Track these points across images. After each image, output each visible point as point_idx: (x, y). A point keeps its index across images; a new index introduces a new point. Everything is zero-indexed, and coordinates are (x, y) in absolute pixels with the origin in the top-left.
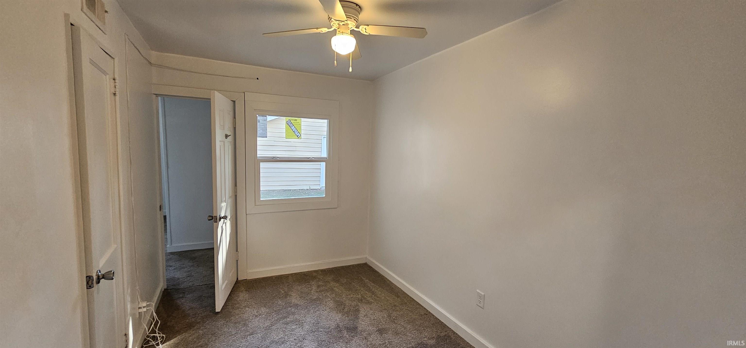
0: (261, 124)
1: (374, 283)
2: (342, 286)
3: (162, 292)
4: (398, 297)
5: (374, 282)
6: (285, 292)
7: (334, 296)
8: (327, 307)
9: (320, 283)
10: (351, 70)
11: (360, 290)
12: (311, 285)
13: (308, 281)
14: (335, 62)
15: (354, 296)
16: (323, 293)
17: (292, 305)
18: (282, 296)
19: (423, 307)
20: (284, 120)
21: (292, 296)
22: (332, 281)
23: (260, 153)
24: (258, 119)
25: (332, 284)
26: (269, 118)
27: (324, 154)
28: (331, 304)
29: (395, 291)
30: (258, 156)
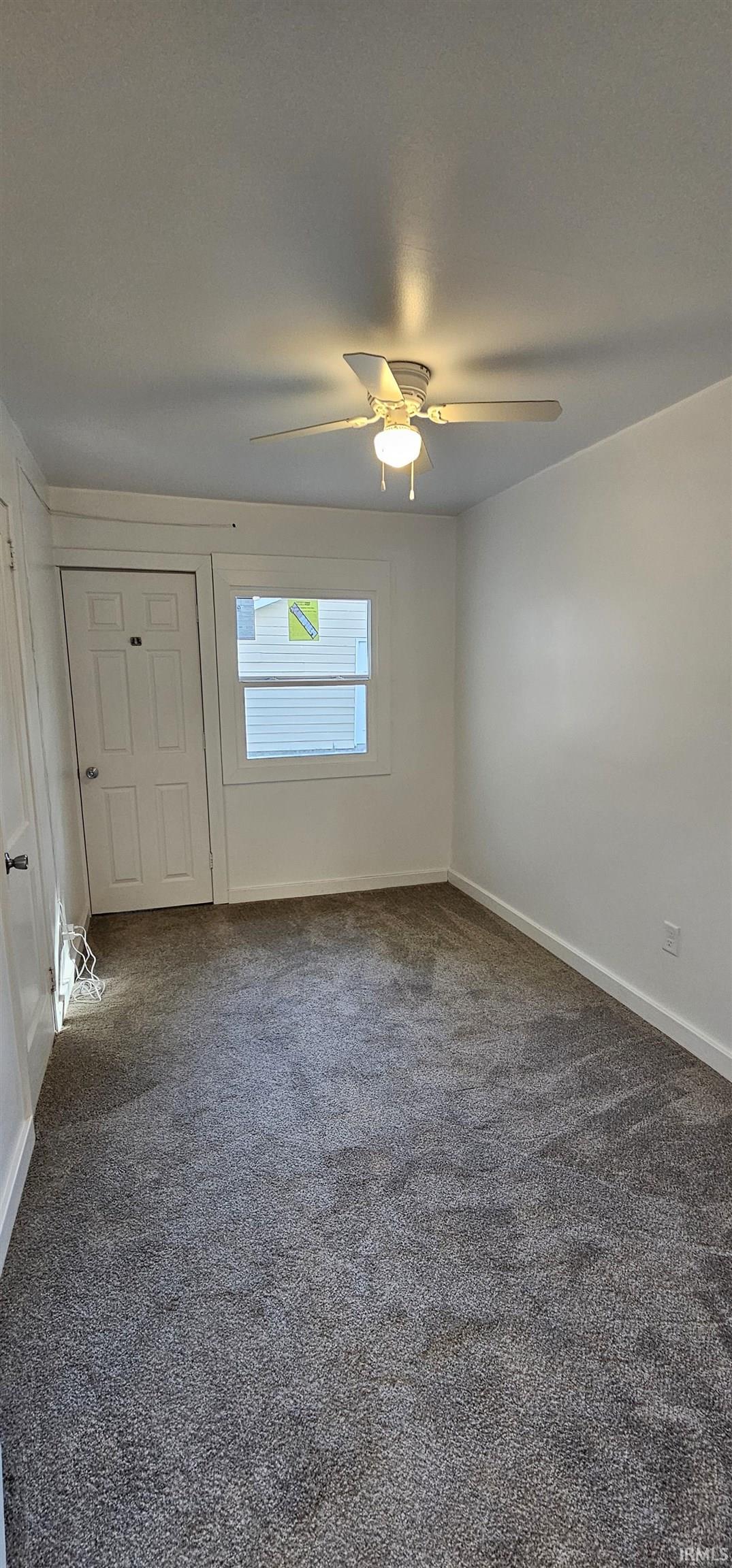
0: (244, 615)
1: (464, 917)
2: (402, 919)
3: (89, 919)
4: (510, 940)
5: (462, 915)
6: (298, 926)
7: (387, 935)
8: (376, 951)
9: (361, 914)
10: (412, 497)
11: (436, 926)
12: (343, 916)
13: (337, 910)
14: (383, 482)
15: (427, 937)
16: (366, 930)
17: (311, 946)
18: (293, 931)
19: (558, 959)
20: (287, 603)
21: (310, 932)
22: (382, 910)
23: (244, 671)
24: (237, 604)
25: (384, 915)
26: (258, 602)
27: (363, 669)
28: (383, 947)
29: (504, 931)
30: (240, 675)
